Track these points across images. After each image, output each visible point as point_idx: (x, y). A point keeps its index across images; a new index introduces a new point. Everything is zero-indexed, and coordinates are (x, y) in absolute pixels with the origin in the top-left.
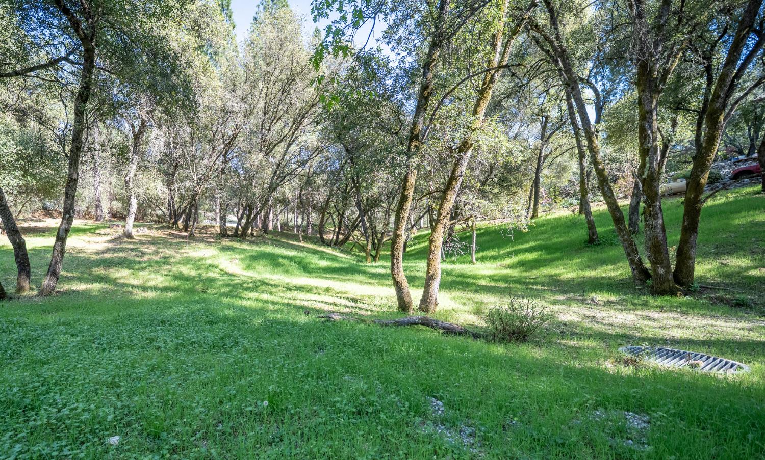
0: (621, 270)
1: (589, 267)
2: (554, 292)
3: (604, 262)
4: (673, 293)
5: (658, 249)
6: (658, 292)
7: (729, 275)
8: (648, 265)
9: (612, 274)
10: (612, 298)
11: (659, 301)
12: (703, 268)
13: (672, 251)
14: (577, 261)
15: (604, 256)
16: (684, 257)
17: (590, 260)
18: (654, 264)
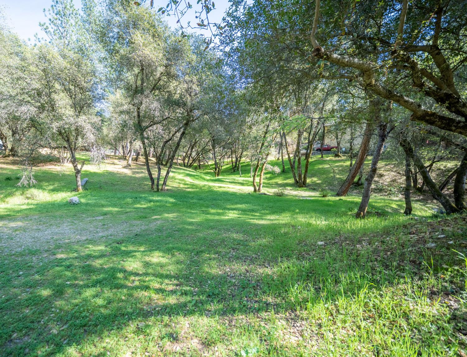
0: (291, 181)
1: (285, 180)
2: (279, 187)
3: (288, 178)
4: (303, 187)
5: (300, 176)
6: (300, 187)
7: (313, 183)
8: (298, 180)
9: (290, 182)
10: (291, 188)
11: (300, 189)
12: (308, 181)
13: (303, 176)
14: (281, 178)
15: (287, 176)
16: (305, 178)
17: (284, 178)
18: (299, 180)
